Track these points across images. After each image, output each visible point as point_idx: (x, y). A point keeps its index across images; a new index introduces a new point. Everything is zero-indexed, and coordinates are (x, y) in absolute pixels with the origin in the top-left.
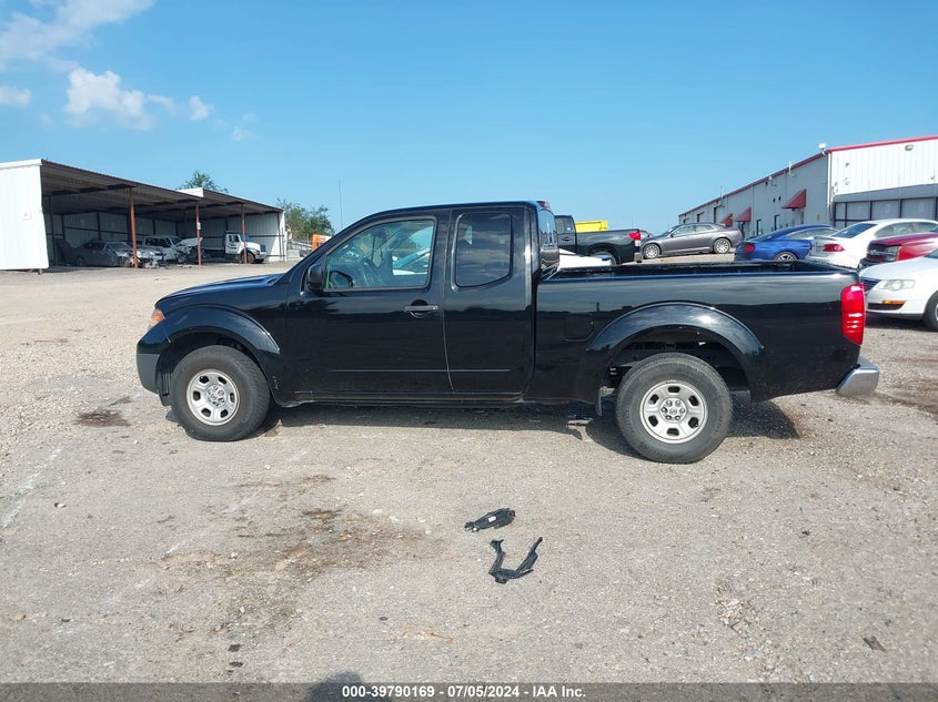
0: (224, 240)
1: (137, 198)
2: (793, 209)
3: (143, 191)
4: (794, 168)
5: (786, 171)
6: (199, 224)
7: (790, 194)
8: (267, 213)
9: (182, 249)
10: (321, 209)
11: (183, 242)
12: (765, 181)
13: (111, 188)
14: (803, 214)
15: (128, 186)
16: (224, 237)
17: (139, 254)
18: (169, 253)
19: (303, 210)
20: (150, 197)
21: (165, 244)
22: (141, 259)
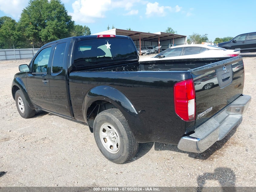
0: (168, 46)
1: (141, 36)
3: (143, 34)
6: (159, 42)
8: (182, 37)
9: (156, 49)
10: (206, 35)
11: (157, 47)
13: (135, 34)
15: (139, 33)
16: (168, 45)
17: (142, 51)
18: (153, 51)
19: (200, 35)
20: (146, 35)
21: (152, 48)
22: (142, 53)
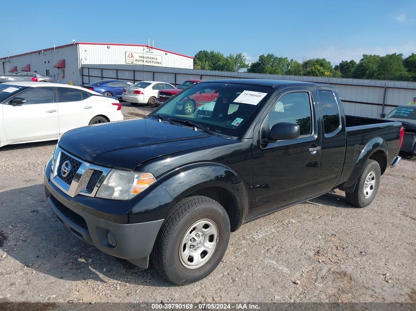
2: (58, 68)
4: (56, 48)
5: (52, 49)
7: (56, 61)
12: (39, 52)
14: (64, 71)
